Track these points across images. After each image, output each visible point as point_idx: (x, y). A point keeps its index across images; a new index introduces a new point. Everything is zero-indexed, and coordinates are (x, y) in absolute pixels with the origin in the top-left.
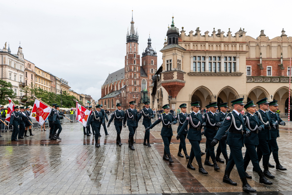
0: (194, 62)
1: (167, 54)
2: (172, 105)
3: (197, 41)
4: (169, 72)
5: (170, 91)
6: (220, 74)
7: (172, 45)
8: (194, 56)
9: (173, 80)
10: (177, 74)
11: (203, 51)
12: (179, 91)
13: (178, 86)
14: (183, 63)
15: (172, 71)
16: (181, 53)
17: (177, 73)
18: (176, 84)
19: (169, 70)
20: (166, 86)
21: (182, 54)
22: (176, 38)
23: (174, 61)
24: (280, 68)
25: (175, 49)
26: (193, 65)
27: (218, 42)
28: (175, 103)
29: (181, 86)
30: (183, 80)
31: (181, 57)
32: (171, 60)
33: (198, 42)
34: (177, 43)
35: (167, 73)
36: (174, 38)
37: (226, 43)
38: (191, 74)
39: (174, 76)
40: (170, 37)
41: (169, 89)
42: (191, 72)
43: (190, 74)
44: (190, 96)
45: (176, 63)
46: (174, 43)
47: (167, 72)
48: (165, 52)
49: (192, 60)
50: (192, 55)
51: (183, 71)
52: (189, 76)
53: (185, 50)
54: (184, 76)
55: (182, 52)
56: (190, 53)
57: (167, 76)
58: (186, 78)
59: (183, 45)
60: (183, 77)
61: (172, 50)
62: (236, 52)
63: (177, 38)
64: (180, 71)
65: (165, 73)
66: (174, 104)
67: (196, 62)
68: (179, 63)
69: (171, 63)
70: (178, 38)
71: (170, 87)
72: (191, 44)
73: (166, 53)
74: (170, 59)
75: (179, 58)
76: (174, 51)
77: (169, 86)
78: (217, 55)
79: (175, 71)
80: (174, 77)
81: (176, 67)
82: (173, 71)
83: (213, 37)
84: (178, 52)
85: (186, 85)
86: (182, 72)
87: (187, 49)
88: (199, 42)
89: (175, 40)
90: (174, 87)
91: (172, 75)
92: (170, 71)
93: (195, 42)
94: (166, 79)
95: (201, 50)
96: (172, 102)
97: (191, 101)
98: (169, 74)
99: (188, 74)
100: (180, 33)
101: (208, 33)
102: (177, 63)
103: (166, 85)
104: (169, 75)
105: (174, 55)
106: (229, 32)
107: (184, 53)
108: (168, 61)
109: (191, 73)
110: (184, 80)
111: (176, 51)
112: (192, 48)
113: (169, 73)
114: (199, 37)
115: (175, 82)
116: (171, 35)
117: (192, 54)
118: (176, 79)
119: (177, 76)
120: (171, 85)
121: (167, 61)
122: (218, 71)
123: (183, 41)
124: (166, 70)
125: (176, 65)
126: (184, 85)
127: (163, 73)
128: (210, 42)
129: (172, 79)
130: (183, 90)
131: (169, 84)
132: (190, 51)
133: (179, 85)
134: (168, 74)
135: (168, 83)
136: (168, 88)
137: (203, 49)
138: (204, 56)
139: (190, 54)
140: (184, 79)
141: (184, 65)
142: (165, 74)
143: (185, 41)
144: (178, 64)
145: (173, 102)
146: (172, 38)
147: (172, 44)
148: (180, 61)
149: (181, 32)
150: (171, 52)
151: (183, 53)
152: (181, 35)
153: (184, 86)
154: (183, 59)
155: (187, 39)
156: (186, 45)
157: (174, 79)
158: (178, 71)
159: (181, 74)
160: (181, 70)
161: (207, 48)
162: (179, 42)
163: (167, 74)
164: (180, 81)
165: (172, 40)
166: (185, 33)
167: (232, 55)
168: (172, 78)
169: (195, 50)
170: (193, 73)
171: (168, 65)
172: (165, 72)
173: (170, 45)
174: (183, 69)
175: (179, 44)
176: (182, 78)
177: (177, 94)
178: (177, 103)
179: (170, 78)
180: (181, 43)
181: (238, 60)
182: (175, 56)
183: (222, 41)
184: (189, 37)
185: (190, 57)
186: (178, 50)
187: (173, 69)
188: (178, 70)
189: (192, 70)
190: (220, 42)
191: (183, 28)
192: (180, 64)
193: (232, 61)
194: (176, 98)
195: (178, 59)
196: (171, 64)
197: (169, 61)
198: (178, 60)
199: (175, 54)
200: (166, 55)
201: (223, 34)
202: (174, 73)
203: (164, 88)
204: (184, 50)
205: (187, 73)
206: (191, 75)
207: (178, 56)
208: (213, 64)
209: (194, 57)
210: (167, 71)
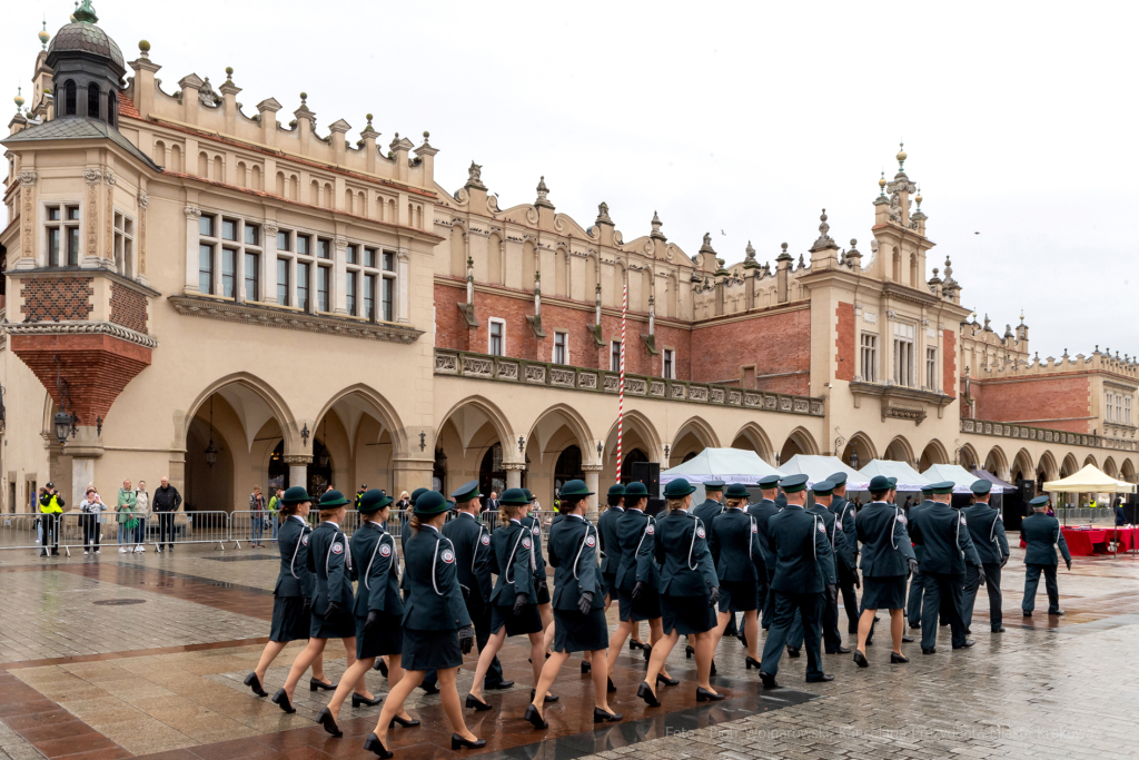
0: (203, 243)
1: (50, 168)
2: (77, 466)
3: (223, 138)
4: (59, 276)
5: (67, 384)
6: (328, 325)
7: (80, 120)
8: (205, 210)
9: (89, 322)
10: (108, 294)
11: (253, 194)
12: (119, 387)
13: (115, 358)
14: (142, 235)
15: (79, 269)
16: (135, 180)
17: (112, 288)
18: (107, 346)
19: (62, 260)
20: (41, 353)
21: (139, 188)
22: (105, 87)
23: (92, 215)
24: (531, 330)
25: (104, 151)
26: (195, 258)
27: (320, 168)
28: (96, 457)
29: (130, 361)
30: (146, 332)
31: (132, 202)
32: (72, 210)
33: (223, 140)
34: (112, 121)
35: (48, 281)
36: (94, 89)
37: (358, 182)
38: (185, 301)
39: (91, 300)
40: (73, 77)
41: (60, 373)
42: (187, 292)
43: (182, 304)
44: (182, 422)
45: (109, 231)
46: (93, 111)
47: (51, 275)
48: (37, 153)
49: (196, 229)
50: (195, 203)
51: (144, 282)
52: (178, 311)
53: (158, 169)
54: (149, 309)
55: (139, 175)
56: (183, 189)
57: (47, 296)
58: (158, 318)
59: (145, 143)
60: (145, 317)
61: (83, 151)
62: (396, 231)
63: (112, 93)
64: (128, 279)
65: (31, 279)
66: (91, 462)
67: (212, 246)
68: (122, 231)
69: (72, 222)
70: (116, 92)
71: (64, 365)
72: (192, 147)
73: (42, 160)
74: (71, 200)
75: (125, 203)
76: (93, 157)
77: (59, 355)
78: (317, 229)
79: (102, 272)
80: (91, 308)
81: (109, 254)
82: (85, 270)
83: (300, 137)
84: (120, 169)
85: (157, 358)
86: (136, 283)
87: (170, 165)
88: (233, 143)
89: (104, 100)
90: (91, 364)
91: (81, 294)
92: (64, 270)
93: (210, 137)
94: (41, 311)
95: (241, 188)
96: (75, 451)
97: (183, 447)
98: (61, 288)
99: (172, 300)
100: (130, 73)
101: (275, 111)
102: (114, 229)
103: (39, 348)
104: (60, 293)
105: (92, 179)
106: (369, 132)
107: (150, 181)
108: (58, 208)
109: (186, 296)
110: (150, 331)
111: (110, 161)
112: (192, 165)
113: (61, 280)
114: (229, 119)
115: (97, 335)
116: (78, 66)
117: (193, 197)
118: (107, 320)
119: (113, 302)
120: (72, 353)
121: (52, 211)
122: (317, 305)
123: (143, 116)
124: (42, 261)
125: (104, 244)
126: (150, 360)
127: (23, 275)
128: (283, 156)
129: (84, 316)
130: (141, 389)
131: (58, 347)
132: (183, 183)
133: (124, 354)
134: (54, 283)
135: (53, 337)
136: (52, 366)
137: (250, 185)
138: (256, 220)
139: (183, 194)
140: (149, 324)
141: (147, 250)
142: (34, 281)
143: (154, 121)
144: (117, 236)
145: (83, 451)
146: (82, 81)
147: (83, 116)
148: (128, 222)
149: (136, 65)
150: (75, 159)
151: (143, 183)
152: (131, 80)
153: (146, 365)
154: (142, 217)
155: (165, 111)
156: (160, 144)
157: (93, 318)
158: (118, 275)
159: (132, 297)
160: (134, 276)
161: (270, 185)
162: (121, 119)
163: (48, 288)
164: (129, 332)
165: (82, 96)
166: (157, 75)
167: (383, 244)
168: (83, 309)
169: (211, 179)
170: (200, 298)
171: (52, 230)
172: (37, 270)
173: (70, 121)
174: (142, 269)
175: (121, 130)
176: (140, 321)
177: (108, 403)
178: (108, 458)
179: (69, 311)
180: (136, 129)
181: (402, 270)
182: (101, 189)
183: (341, 166)
184: (180, 103)
185: (185, 214)
186: (117, 159)
187: (83, 260)
188: (116, 271)
189: (195, 282)
190: (330, 168)
191: (144, 47)
192: (128, 241)
193: (381, 269)
194: (99, 427)
195: (118, 206)
196: (71, 230)
197: (62, 214)
198: (118, 217)
199: (99, 177)
200: (43, 172)
201: (344, 132)
202: (91, 285)
203: (29, 363)
204: (150, 172)
205: (163, 298)
206: (187, 307)
207: (116, 192)
208: (297, 271)
209: (204, 215)
210: (46, 269)
